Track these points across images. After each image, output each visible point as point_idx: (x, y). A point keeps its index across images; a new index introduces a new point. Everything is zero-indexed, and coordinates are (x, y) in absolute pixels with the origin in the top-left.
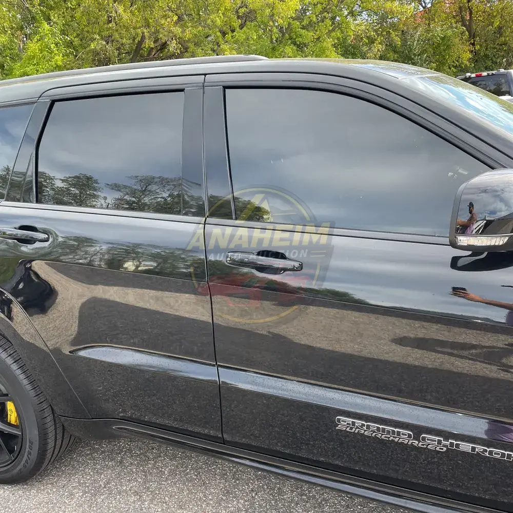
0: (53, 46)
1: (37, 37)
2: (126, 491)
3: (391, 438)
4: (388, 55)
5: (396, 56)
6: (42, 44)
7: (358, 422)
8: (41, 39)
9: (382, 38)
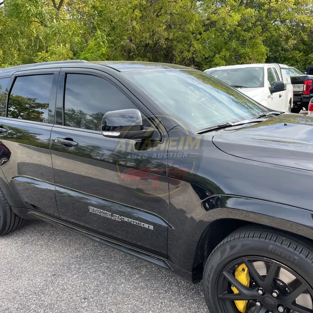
0: (101, 43)
1: (94, 38)
2: (38, 244)
3: (105, 216)
4: (300, 46)
5: (305, 47)
6: (96, 42)
7: (95, 209)
8: (96, 39)
9: (295, 36)
